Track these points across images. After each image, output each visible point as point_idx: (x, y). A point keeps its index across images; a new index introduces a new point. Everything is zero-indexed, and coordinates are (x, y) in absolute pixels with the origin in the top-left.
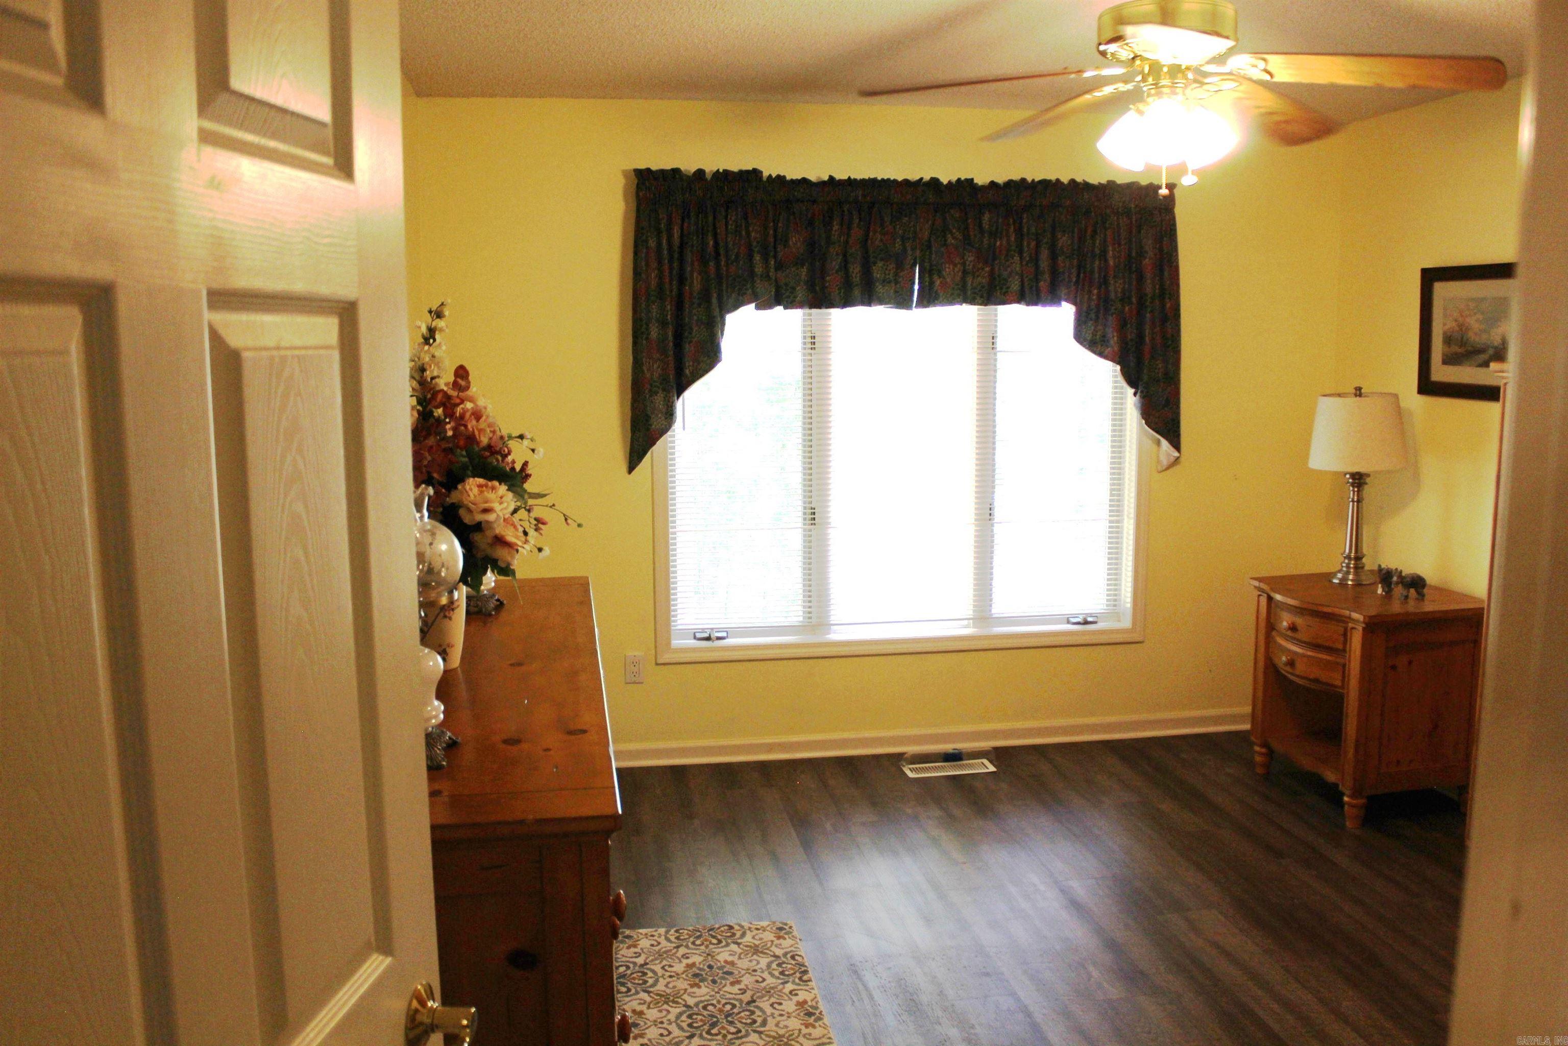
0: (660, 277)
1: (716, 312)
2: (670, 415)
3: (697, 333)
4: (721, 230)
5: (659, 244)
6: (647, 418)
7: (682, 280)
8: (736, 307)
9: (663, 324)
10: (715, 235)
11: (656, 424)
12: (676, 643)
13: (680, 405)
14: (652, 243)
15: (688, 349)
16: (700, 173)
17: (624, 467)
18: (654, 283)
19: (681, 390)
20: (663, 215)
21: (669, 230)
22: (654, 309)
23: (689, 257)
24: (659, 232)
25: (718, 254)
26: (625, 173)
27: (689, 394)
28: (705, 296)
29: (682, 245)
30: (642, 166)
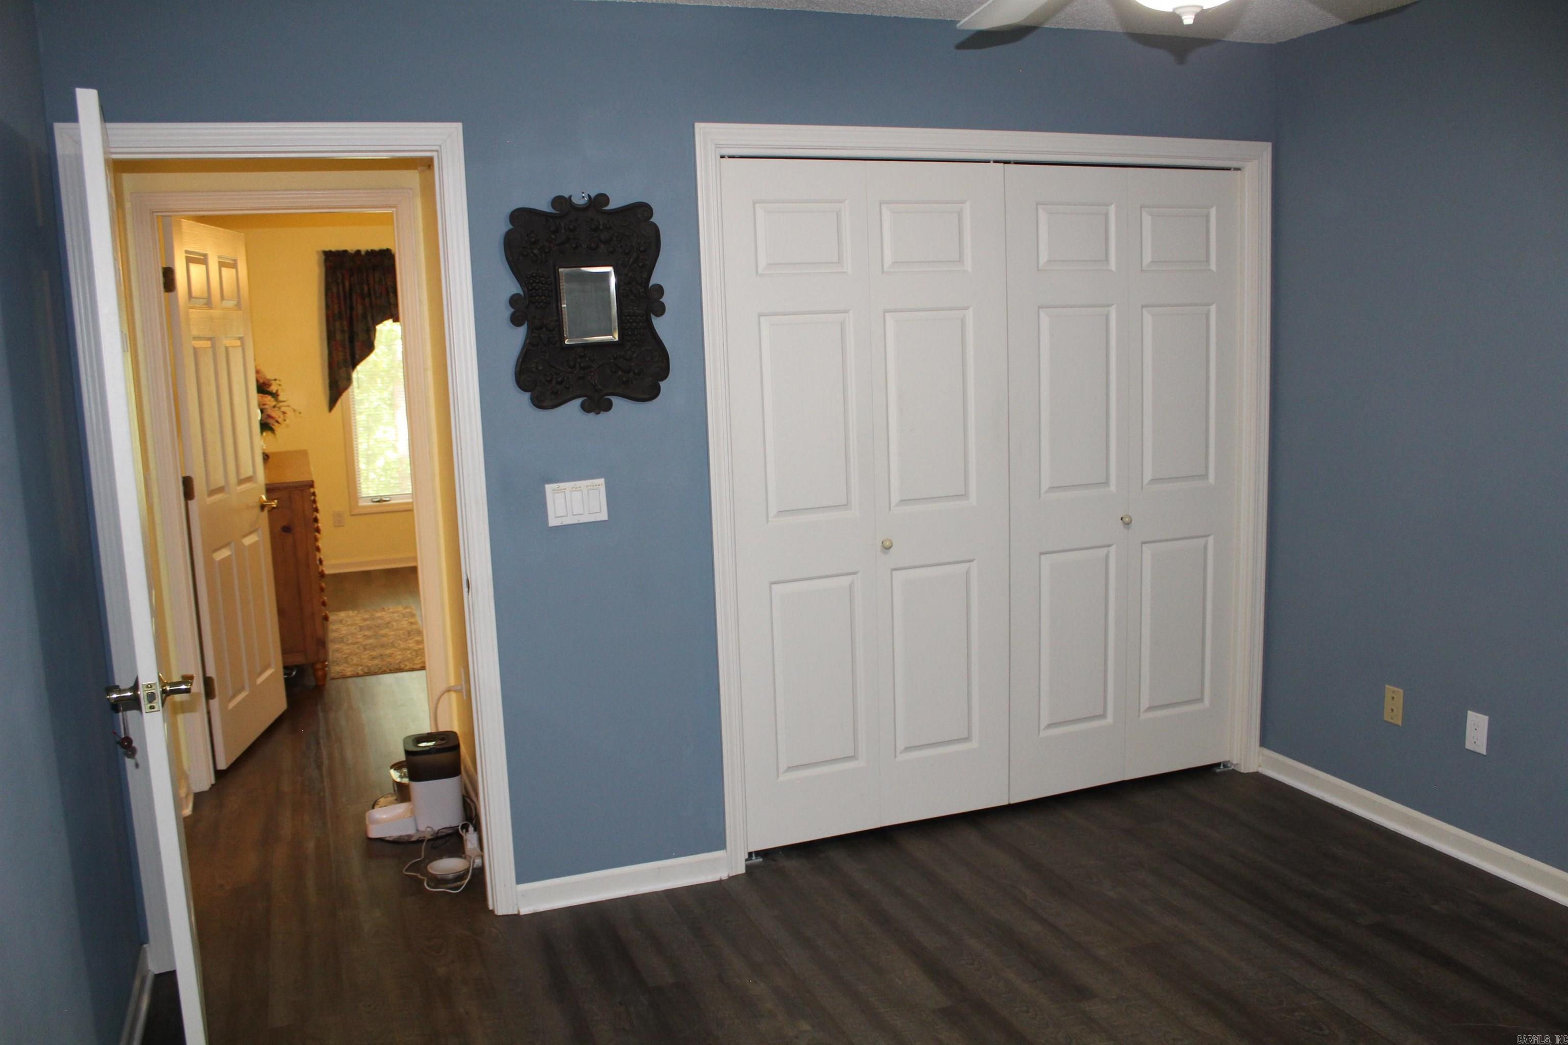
0: (340, 307)
1: (371, 324)
2: (349, 380)
3: (362, 336)
4: (371, 282)
5: (338, 290)
6: (337, 382)
7: (351, 308)
8: (381, 321)
9: (343, 331)
10: (368, 285)
11: (342, 384)
12: (362, 503)
13: (355, 375)
14: (335, 290)
15: (358, 345)
16: (358, 252)
17: (326, 408)
18: (336, 311)
19: (354, 366)
20: (340, 276)
21: (343, 282)
22: (338, 324)
23: (354, 297)
24: (338, 284)
25: (370, 294)
26: (318, 252)
27: (359, 367)
28: (365, 316)
29: (351, 289)
30: (327, 249)
